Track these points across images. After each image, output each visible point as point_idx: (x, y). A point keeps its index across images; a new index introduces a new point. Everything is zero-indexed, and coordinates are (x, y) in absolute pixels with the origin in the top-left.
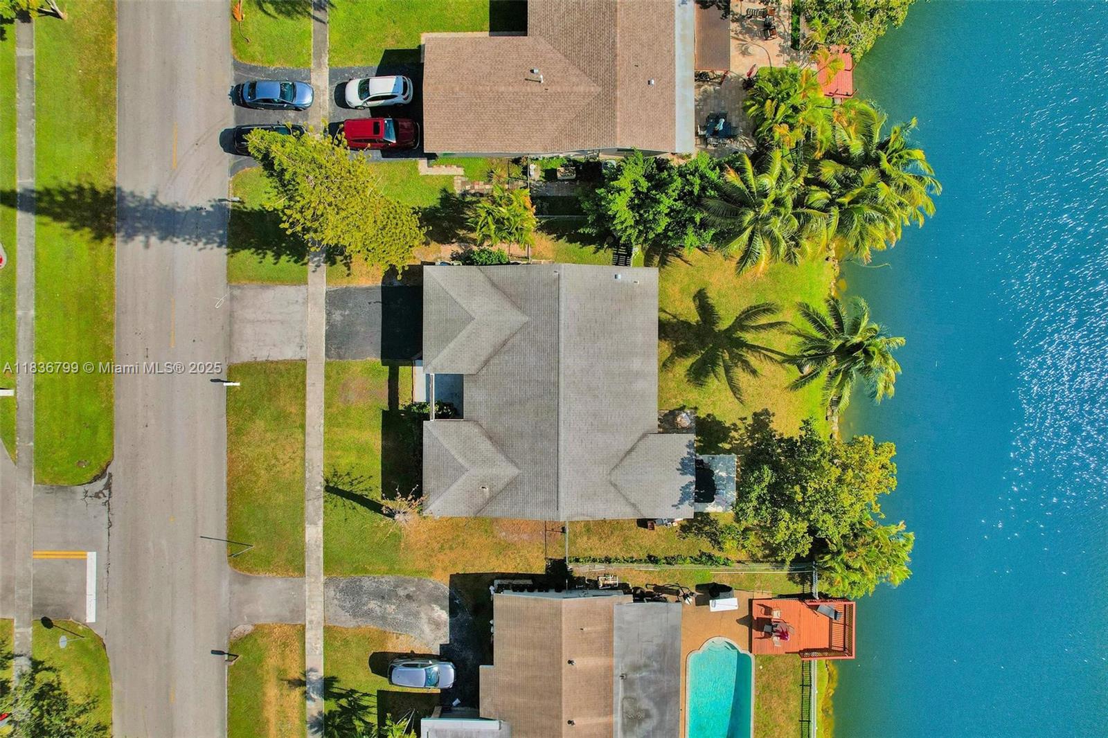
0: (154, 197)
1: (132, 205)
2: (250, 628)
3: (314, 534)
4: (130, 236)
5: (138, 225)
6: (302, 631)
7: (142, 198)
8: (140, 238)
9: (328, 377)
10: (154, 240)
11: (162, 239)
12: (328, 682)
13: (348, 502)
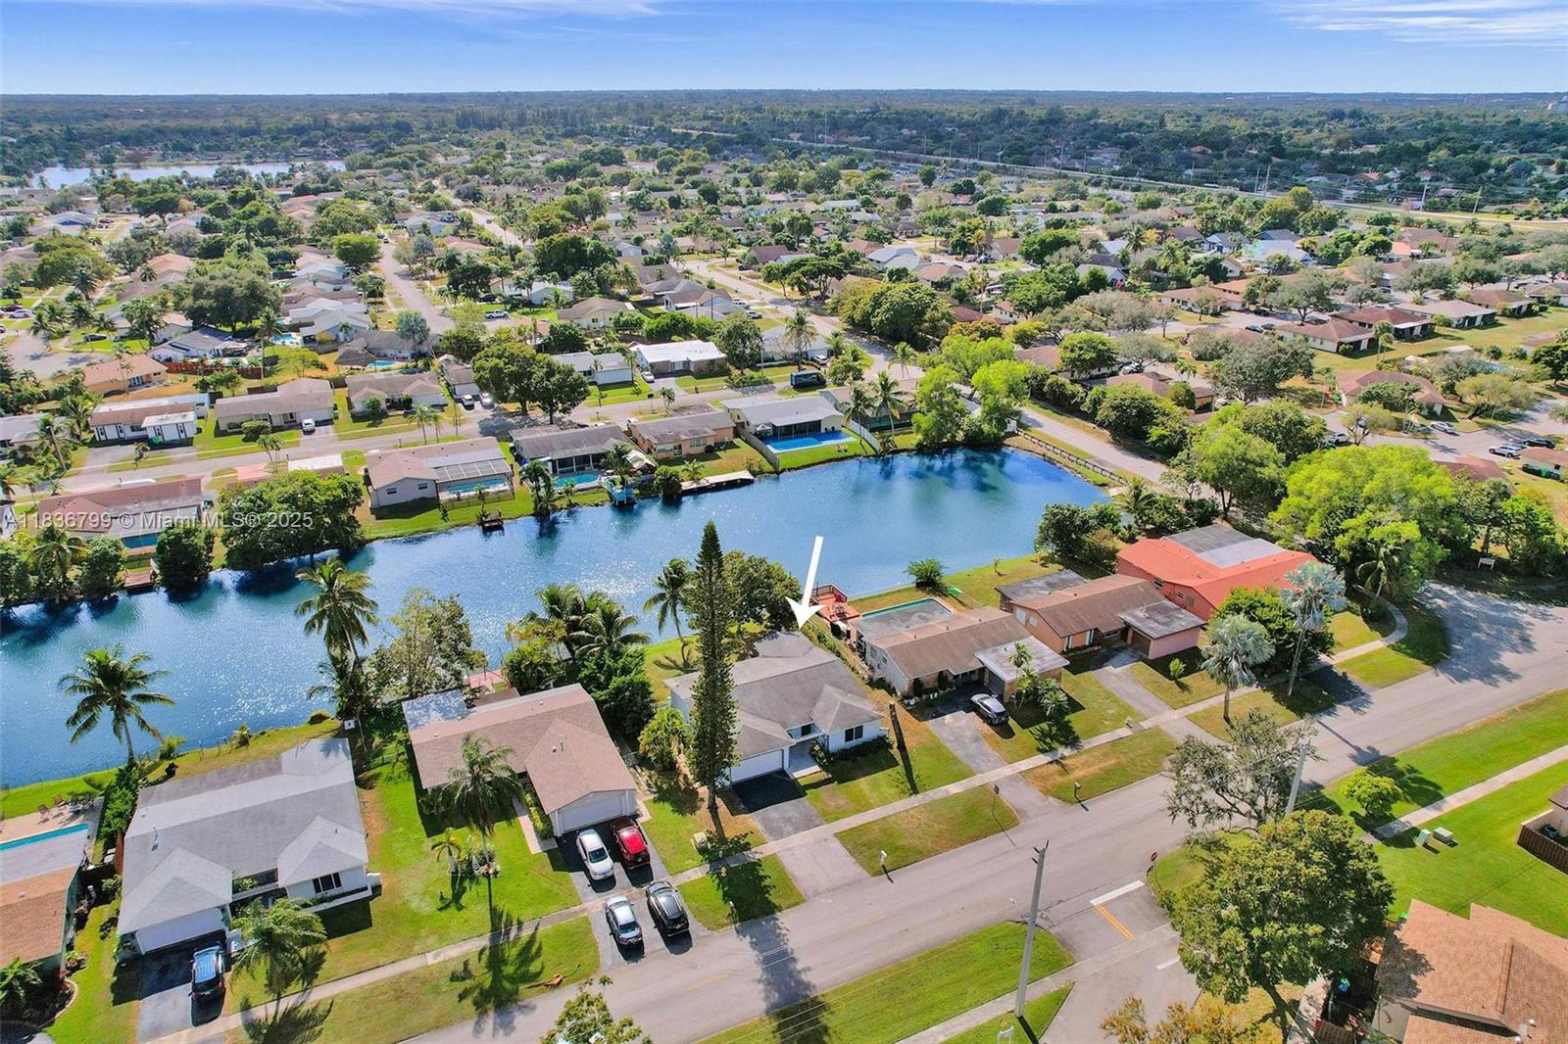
0: (759, 981)
1: (777, 995)
2: (1051, 799)
3: (954, 789)
4: (808, 986)
5: (793, 984)
6: (1022, 773)
7: (765, 991)
8: (804, 977)
9: (837, 819)
10: (799, 966)
11: (794, 960)
12: (1043, 751)
13: (916, 781)
